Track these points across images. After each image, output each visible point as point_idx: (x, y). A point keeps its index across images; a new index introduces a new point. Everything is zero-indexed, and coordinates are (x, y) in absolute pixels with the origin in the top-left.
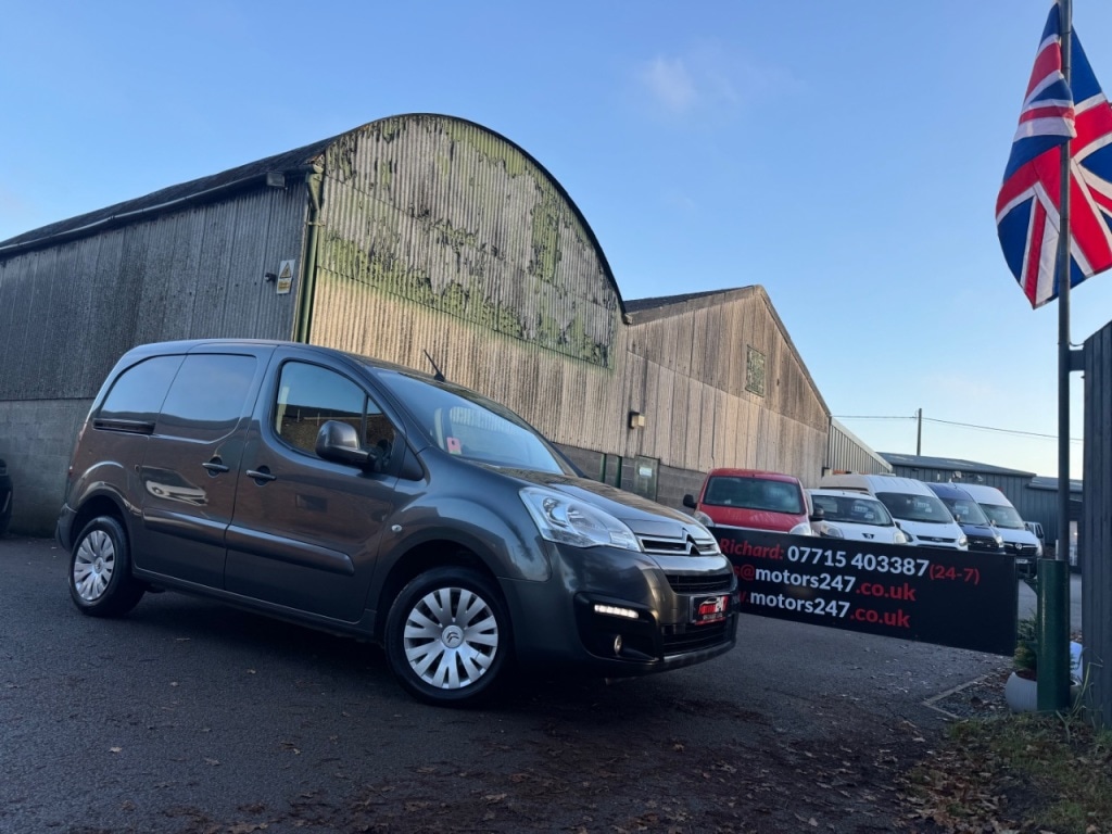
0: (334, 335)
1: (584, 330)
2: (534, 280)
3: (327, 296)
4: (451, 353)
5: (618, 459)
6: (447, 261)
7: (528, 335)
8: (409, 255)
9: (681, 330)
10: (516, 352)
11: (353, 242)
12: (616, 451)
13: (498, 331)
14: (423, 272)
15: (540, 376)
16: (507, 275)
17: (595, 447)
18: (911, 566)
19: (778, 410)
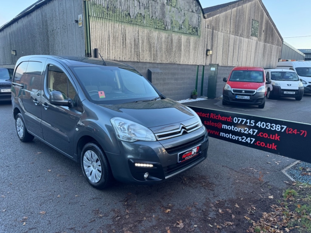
0: (99, 39)
1: (189, 23)
2: (169, 7)
3: (94, 26)
4: (140, 39)
5: (203, 66)
6: (135, 6)
7: (168, 28)
8: (121, 6)
9: (226, 17)
10: (164, 35)
11: (100, 5)
12: (202, 64)
13: (156, 28)
14: (127, 11)
15: (173, 42)
16: (158, 7)
17: (194, 64)
18: (279, 128)
19: (263, 41)
